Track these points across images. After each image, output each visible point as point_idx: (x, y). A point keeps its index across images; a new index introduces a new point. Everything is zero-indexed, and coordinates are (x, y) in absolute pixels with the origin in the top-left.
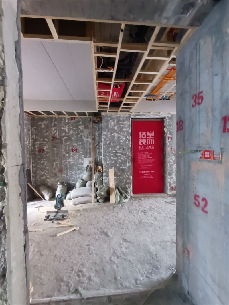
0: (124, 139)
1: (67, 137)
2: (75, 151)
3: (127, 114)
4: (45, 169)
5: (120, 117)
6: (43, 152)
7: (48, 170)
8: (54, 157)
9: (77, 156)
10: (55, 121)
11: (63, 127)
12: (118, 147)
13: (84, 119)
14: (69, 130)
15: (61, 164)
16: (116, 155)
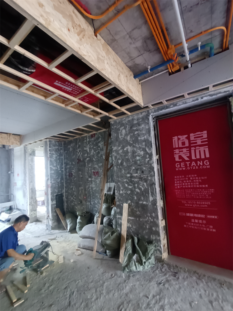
0: (142, 153)
1: (89, 158)
2: (96, 174)
3: (144, 112)
4: (74, 194)
5: (133, 120)
6: (72, 177)
7: (75, 196)
8: (80, 182)
9: (99, 181)
10: (79, 142)
11: (85, 147)
12: (134, 168)
13: (103, 134)
14: (90, 150)
15: (85, 190)
16: (131, 182)
